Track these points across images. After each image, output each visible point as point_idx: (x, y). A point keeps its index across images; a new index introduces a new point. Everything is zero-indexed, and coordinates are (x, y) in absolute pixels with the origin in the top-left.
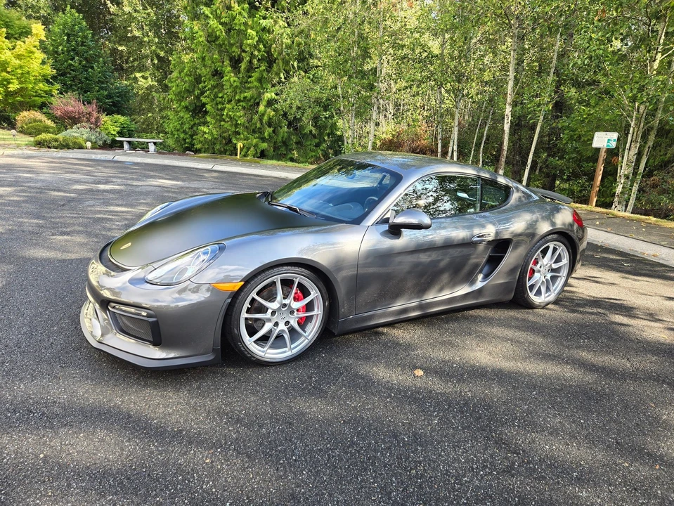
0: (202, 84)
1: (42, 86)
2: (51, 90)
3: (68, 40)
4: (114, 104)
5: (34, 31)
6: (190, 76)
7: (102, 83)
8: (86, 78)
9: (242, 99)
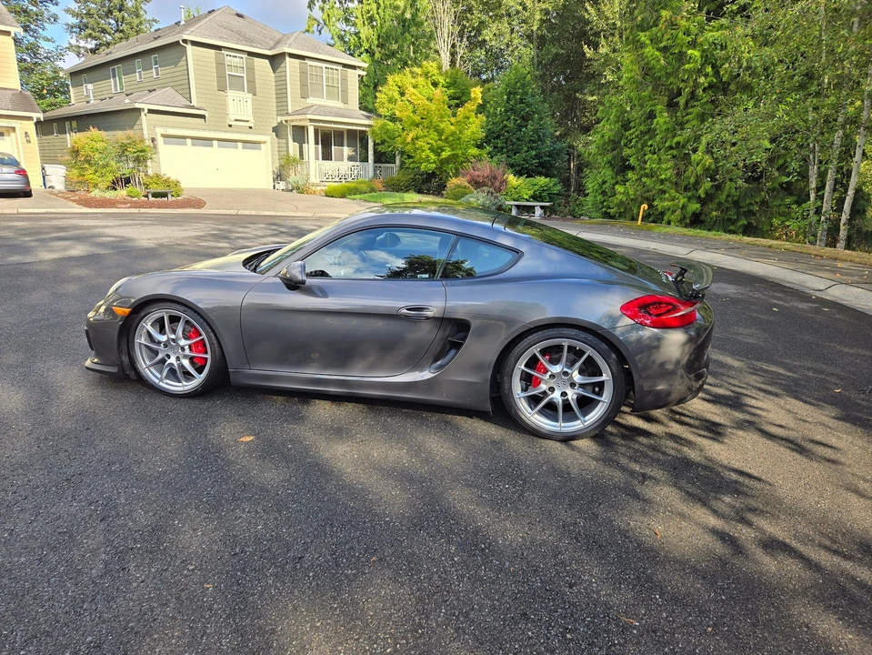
0: (630, 132)
1: (474, 151)
2: (480, 155)
3: (508, 99)
4: (541, 164)
5: (472, 95)
6: (617, 122)
7: (534, 142)
8: (518, 139)
9: (674, 145)
